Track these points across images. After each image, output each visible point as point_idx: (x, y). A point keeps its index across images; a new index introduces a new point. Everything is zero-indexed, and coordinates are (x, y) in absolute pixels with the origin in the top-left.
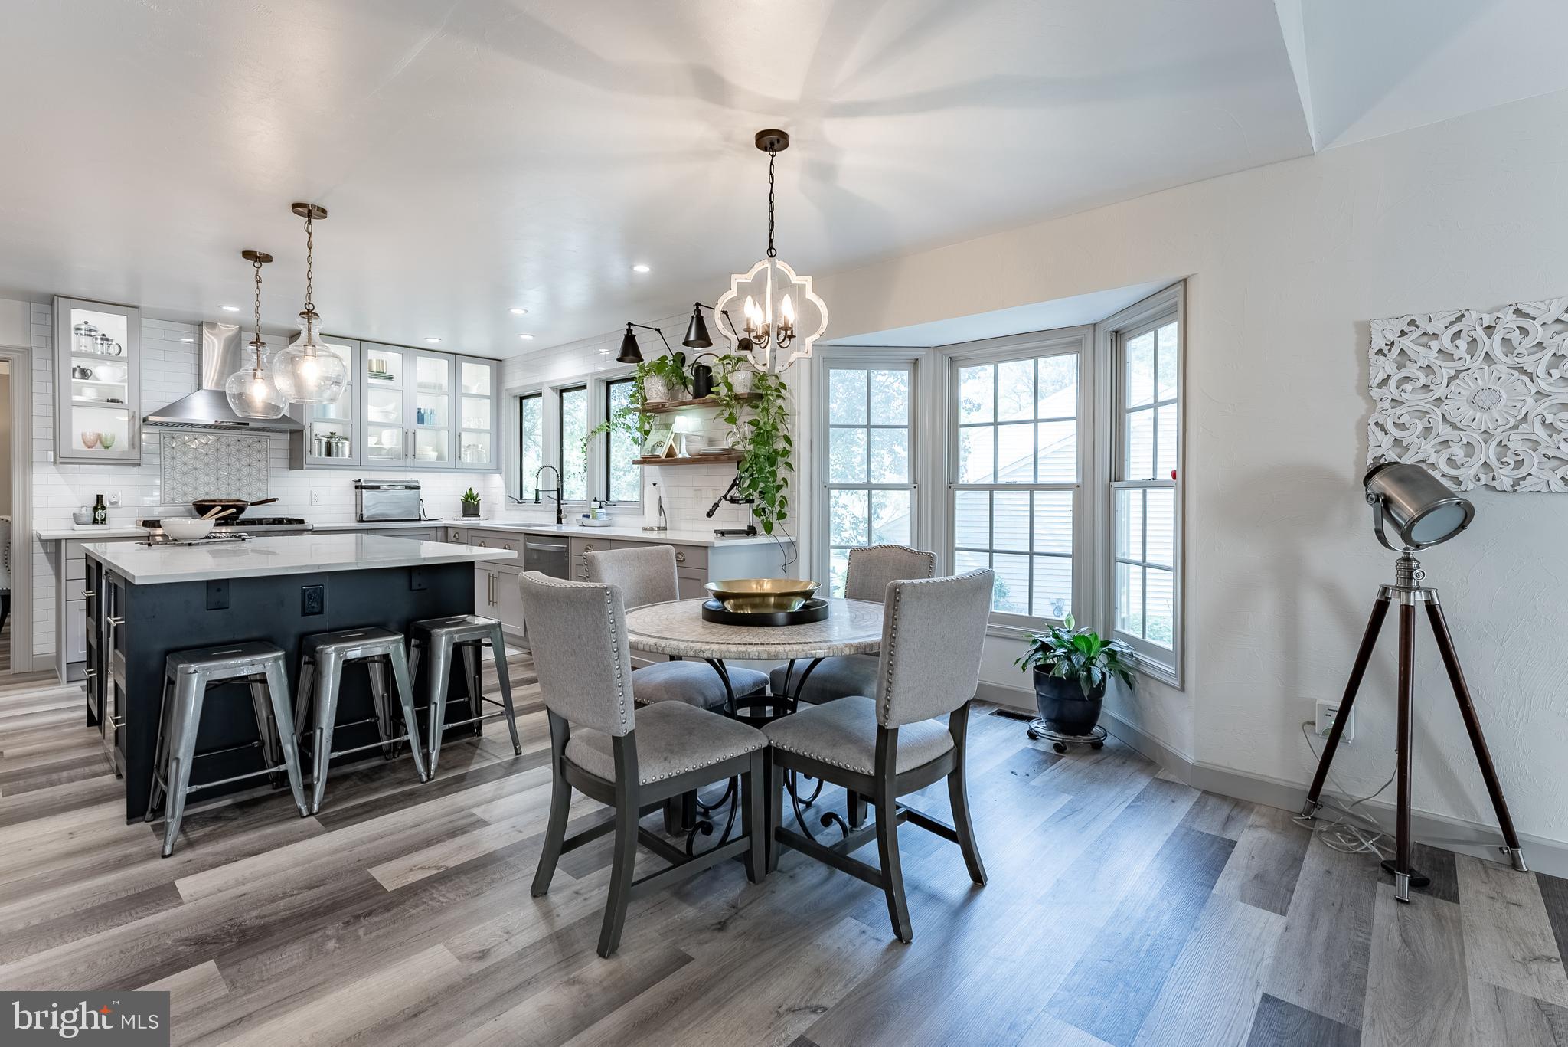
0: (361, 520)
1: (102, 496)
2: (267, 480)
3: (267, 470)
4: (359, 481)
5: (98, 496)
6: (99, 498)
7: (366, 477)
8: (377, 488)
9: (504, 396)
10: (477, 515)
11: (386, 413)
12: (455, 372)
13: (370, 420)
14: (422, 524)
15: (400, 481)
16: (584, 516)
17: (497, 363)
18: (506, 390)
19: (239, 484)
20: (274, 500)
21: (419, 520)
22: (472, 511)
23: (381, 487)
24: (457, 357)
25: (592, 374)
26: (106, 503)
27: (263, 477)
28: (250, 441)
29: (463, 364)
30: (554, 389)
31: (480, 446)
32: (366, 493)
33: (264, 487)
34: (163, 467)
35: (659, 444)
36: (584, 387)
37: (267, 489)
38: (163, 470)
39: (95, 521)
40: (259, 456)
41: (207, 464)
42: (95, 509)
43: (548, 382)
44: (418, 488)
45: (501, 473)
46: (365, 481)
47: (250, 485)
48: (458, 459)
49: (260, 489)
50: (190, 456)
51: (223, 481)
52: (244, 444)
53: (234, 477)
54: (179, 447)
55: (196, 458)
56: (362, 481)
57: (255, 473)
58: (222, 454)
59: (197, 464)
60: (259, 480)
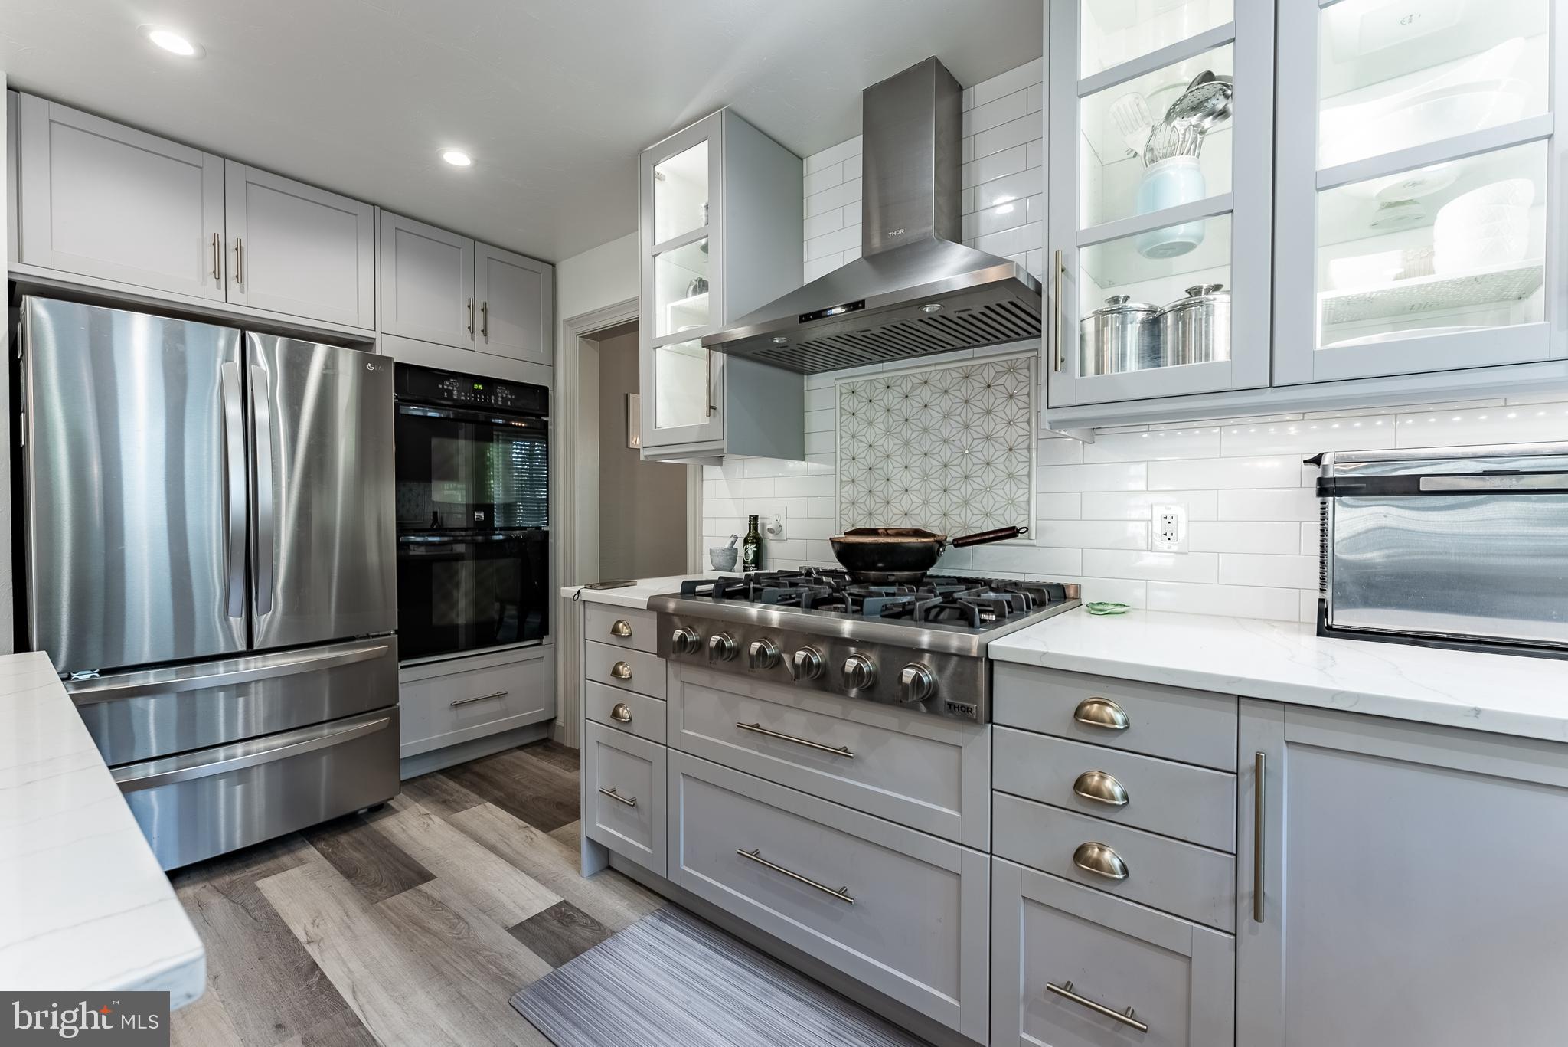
1: (756, 518)
2: (1029, 475)
3: (1029, 449)
4: (1317, 460)
5: (751, 517)
6: (754, 520)
19: (966, 489)
20: (1012, 532)
26: (763, 531)
27: (1020, 469)
28: (988, 374)
33: (1020, 494)
34: (839, 457)
37: (1029, 502)
38: (839, 464)
40: (1012, 410)
41: (907, 443)
42: (747, 541)
47: (989, 489)
49: (1012, 502)
50: (880, 426)
51: (935, 483)
52: (977, 383)
53: (956, 471)
54: (863, 409)
55: (888, 432)
56: (1327, 460)
57: (999, 457)
58: (935, 413)
59: (891, 445)
60: (1011, 476)
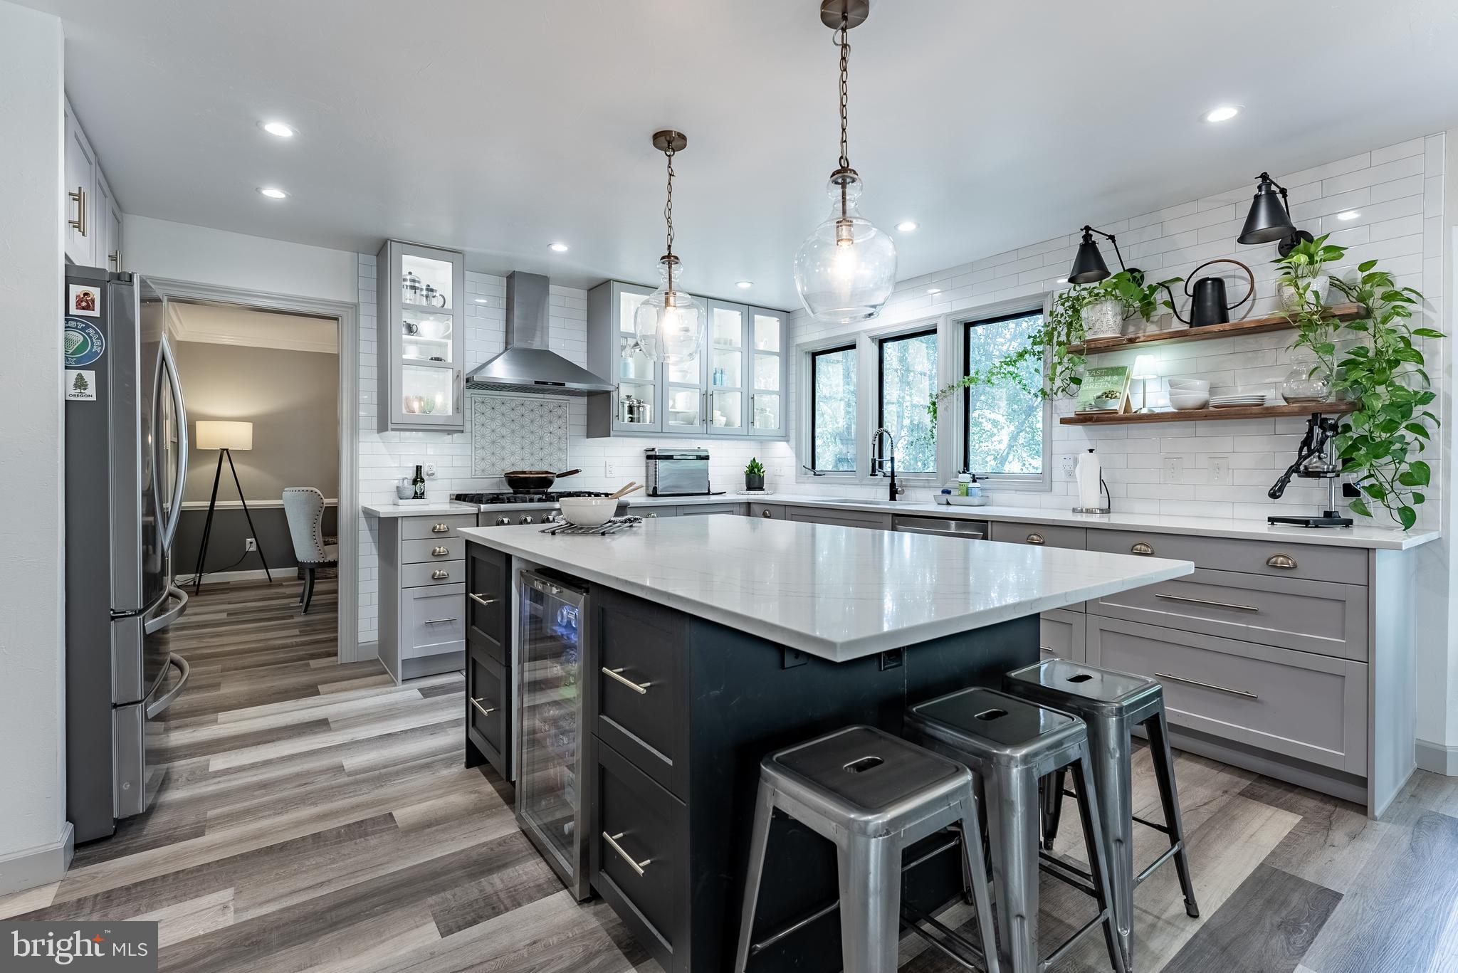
0: (655, 494)
1: (421, 467)
2: (567, 449)
3: (566, 439)
4: (653, 450)
5: (417, 466)
6: (419, 469)
7: (661, 446)
8: (670, 457)
9: (793, 352)
10: (761, 489)
11: (684, 372)
12: (748, 325)
13: (671, 380)
14: (713, 499)
15: (692, 451)
16: (944, 492)
17: (787, 316)
18: (798, 345)
19: (542, 454)
20: (576, 471)
21: (708, 494)
22: (756, 485)
23: (675, 457)
24: (749, 309)
25: (947, 315)
26: (424, 476)
28: (551, 406)
29: (755, 316)
30: (873, 339)
31: (768, 409)
32: (661, 464)
34: (474, 435)
35: (1109, 395)
36: (934, 331)
37: (566, 460)
38: (474, 438)
39: (416, 496)
40: (560, 422)
41: (513, 431)
42: (415, 482)
43: (865, 331)
44: (707, 458)
45: (788, 441)
46: (659, 450)
48: (750, 424)
49: (560, 460)
50: (498, 422)
51: (527, 451)
52: (546, 409)
53: (537, 446)
54: (488, 412)
55: (503, 425)
56: (656, 450)
57: (555, 441)
58: (527, 420)
59: (504, 431)
60: (560, 449)
